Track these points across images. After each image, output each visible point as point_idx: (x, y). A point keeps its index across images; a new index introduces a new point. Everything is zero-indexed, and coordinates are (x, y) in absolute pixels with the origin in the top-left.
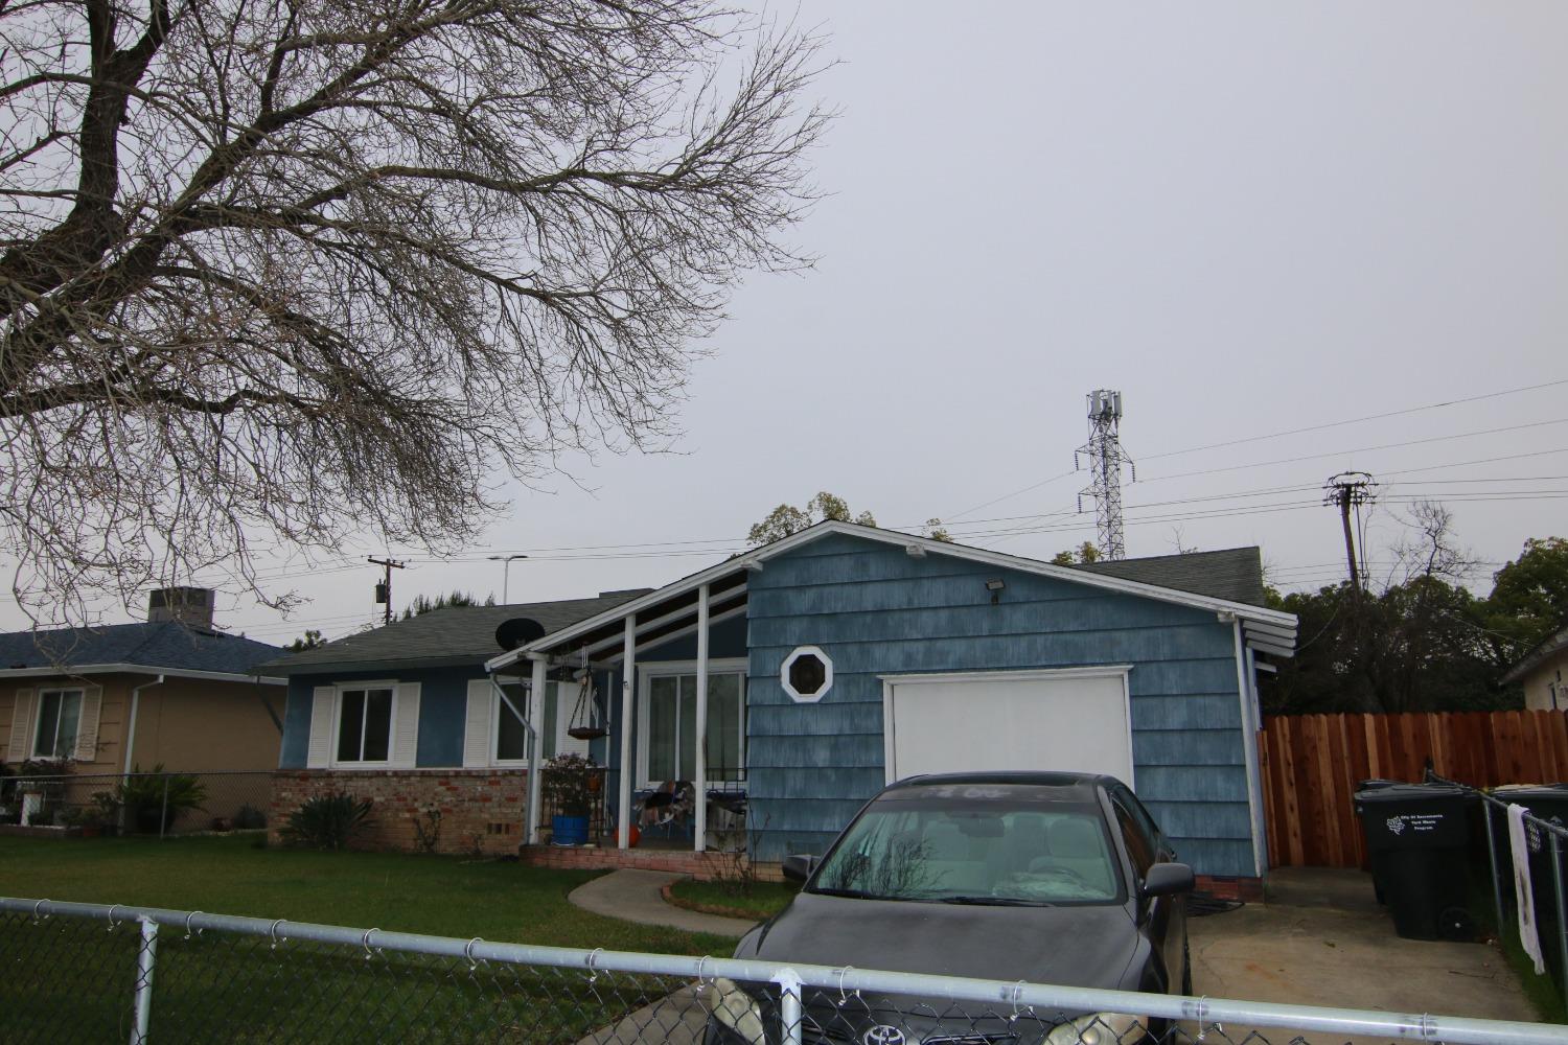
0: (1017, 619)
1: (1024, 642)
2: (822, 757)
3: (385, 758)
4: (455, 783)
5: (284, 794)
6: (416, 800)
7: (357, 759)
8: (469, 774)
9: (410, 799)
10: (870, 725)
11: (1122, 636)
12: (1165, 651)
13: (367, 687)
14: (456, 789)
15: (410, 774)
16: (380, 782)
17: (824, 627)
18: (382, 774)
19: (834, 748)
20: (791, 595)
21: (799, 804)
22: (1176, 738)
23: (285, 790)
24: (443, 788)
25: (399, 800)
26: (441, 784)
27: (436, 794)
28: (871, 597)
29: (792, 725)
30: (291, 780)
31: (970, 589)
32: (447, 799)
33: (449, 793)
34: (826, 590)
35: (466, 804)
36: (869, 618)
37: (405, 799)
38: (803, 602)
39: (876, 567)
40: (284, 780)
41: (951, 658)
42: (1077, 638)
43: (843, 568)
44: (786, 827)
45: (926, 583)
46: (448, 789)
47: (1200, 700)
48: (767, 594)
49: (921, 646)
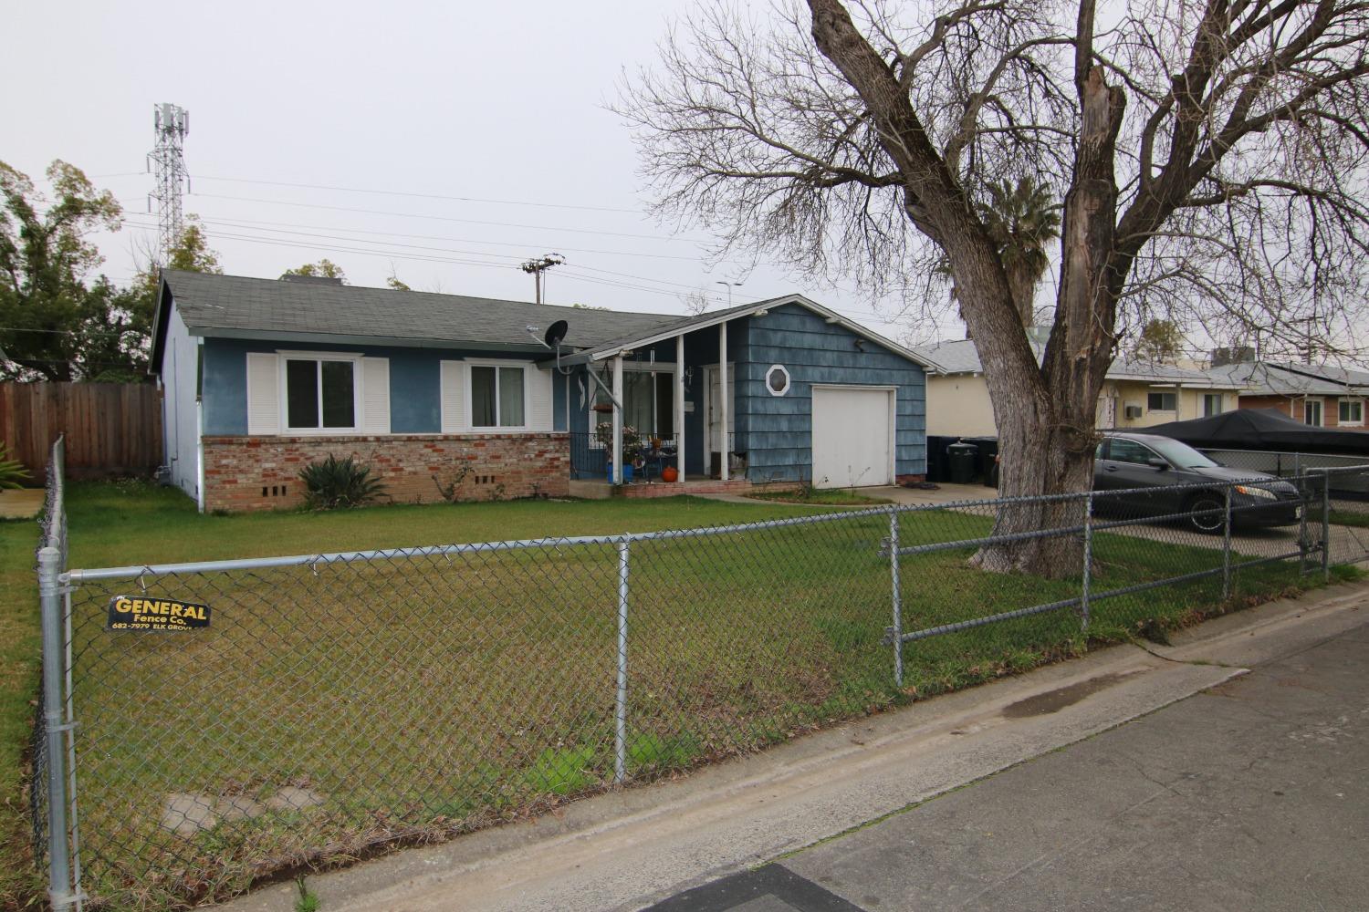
0: (863, 360)
1: (864, 371)
2: (784, 426)
3: (352, 424)
4: (440, 446)
5: (224, 462)
6: (400, 461)
7: (315, 424)
8: (446, 438)
9: (393, 461)
10: (805, 409)
11: (894, 372)
12: (907, 382)
13: (320, 358)
14: (442, 450)
15: (388, 440)
16: (358, 447)
17: (786, 355)
18: (357, 439)
19: (790, 421)
20: (771, 334)
21: (775, 451)
22: (907, 418)
23: (226, 457)
24: (430, 450)
25: (381, 461)
26: (426, 447)
27: (421, 455)
28: (808, 340)
29: (771, 408)
30: (233, 447)
31: (845, 343)
32: (432, 460)
33: (435, 454)
34: (788, 334)
35: (454, 462)
36: (805, 352)
37: (388, 460)
38: (776, 338)
39: (810, 325)
40: (225, 447)
41: (838, 377)
42: (881, 372)
43: (794, 322)
44: (769, 464)
45: (829, 337)
46: (434, 451)
47: (915, 403)
48: (759, 331)
49: (826, 369)
